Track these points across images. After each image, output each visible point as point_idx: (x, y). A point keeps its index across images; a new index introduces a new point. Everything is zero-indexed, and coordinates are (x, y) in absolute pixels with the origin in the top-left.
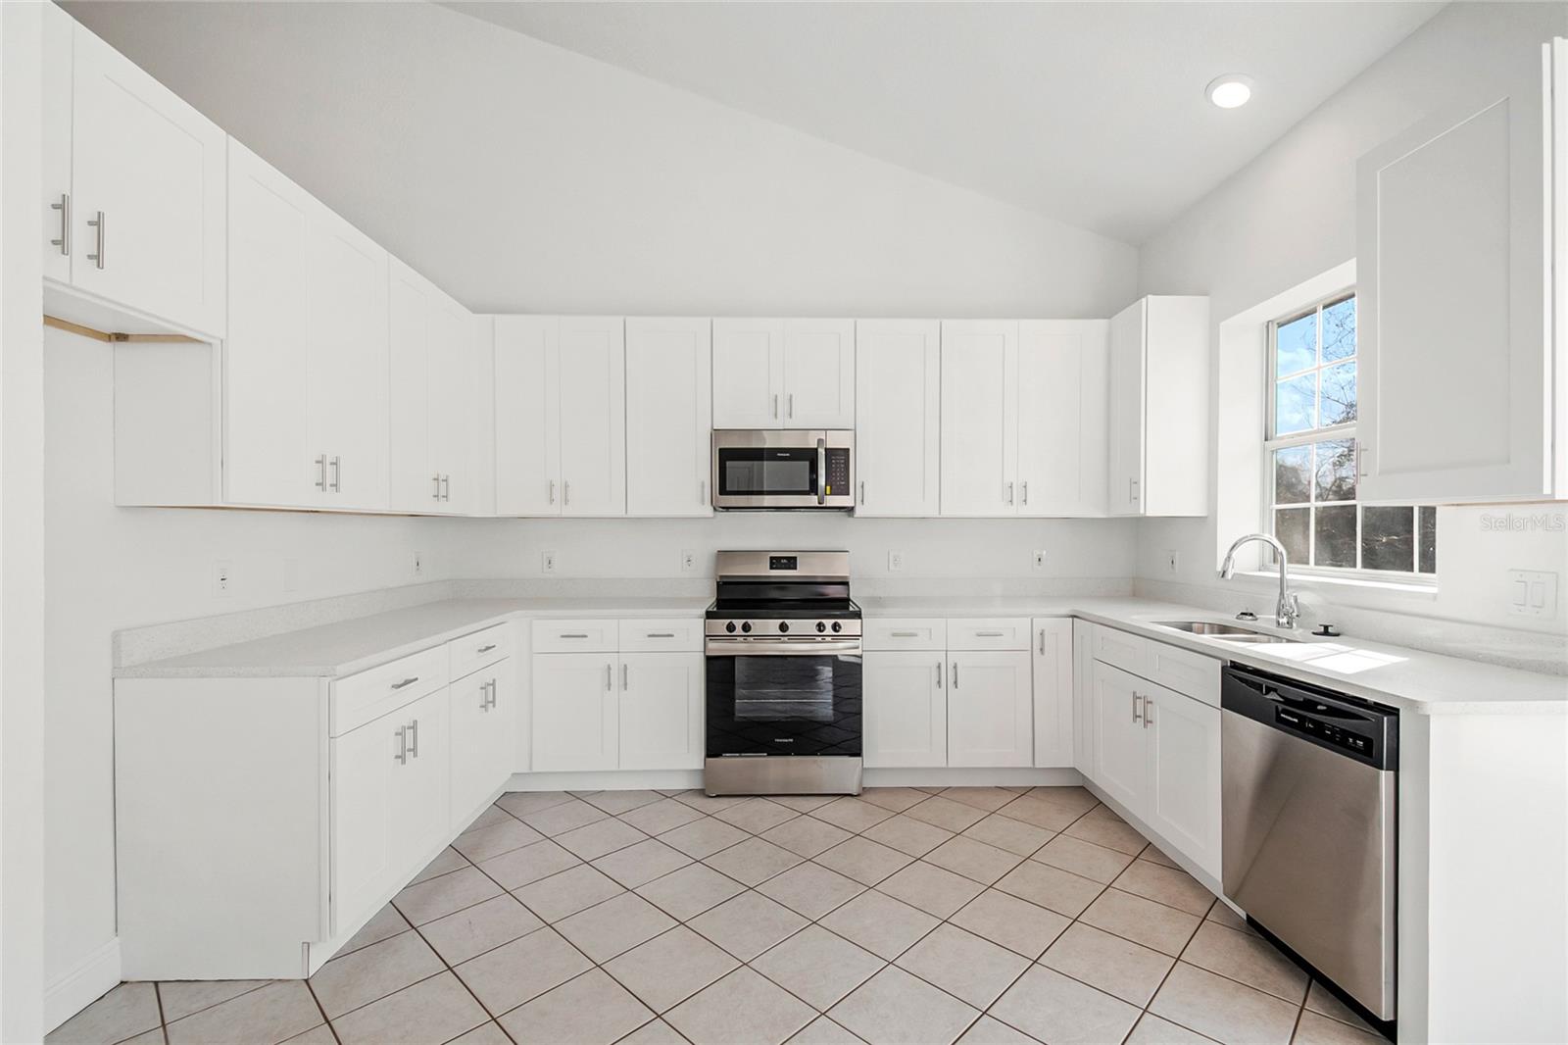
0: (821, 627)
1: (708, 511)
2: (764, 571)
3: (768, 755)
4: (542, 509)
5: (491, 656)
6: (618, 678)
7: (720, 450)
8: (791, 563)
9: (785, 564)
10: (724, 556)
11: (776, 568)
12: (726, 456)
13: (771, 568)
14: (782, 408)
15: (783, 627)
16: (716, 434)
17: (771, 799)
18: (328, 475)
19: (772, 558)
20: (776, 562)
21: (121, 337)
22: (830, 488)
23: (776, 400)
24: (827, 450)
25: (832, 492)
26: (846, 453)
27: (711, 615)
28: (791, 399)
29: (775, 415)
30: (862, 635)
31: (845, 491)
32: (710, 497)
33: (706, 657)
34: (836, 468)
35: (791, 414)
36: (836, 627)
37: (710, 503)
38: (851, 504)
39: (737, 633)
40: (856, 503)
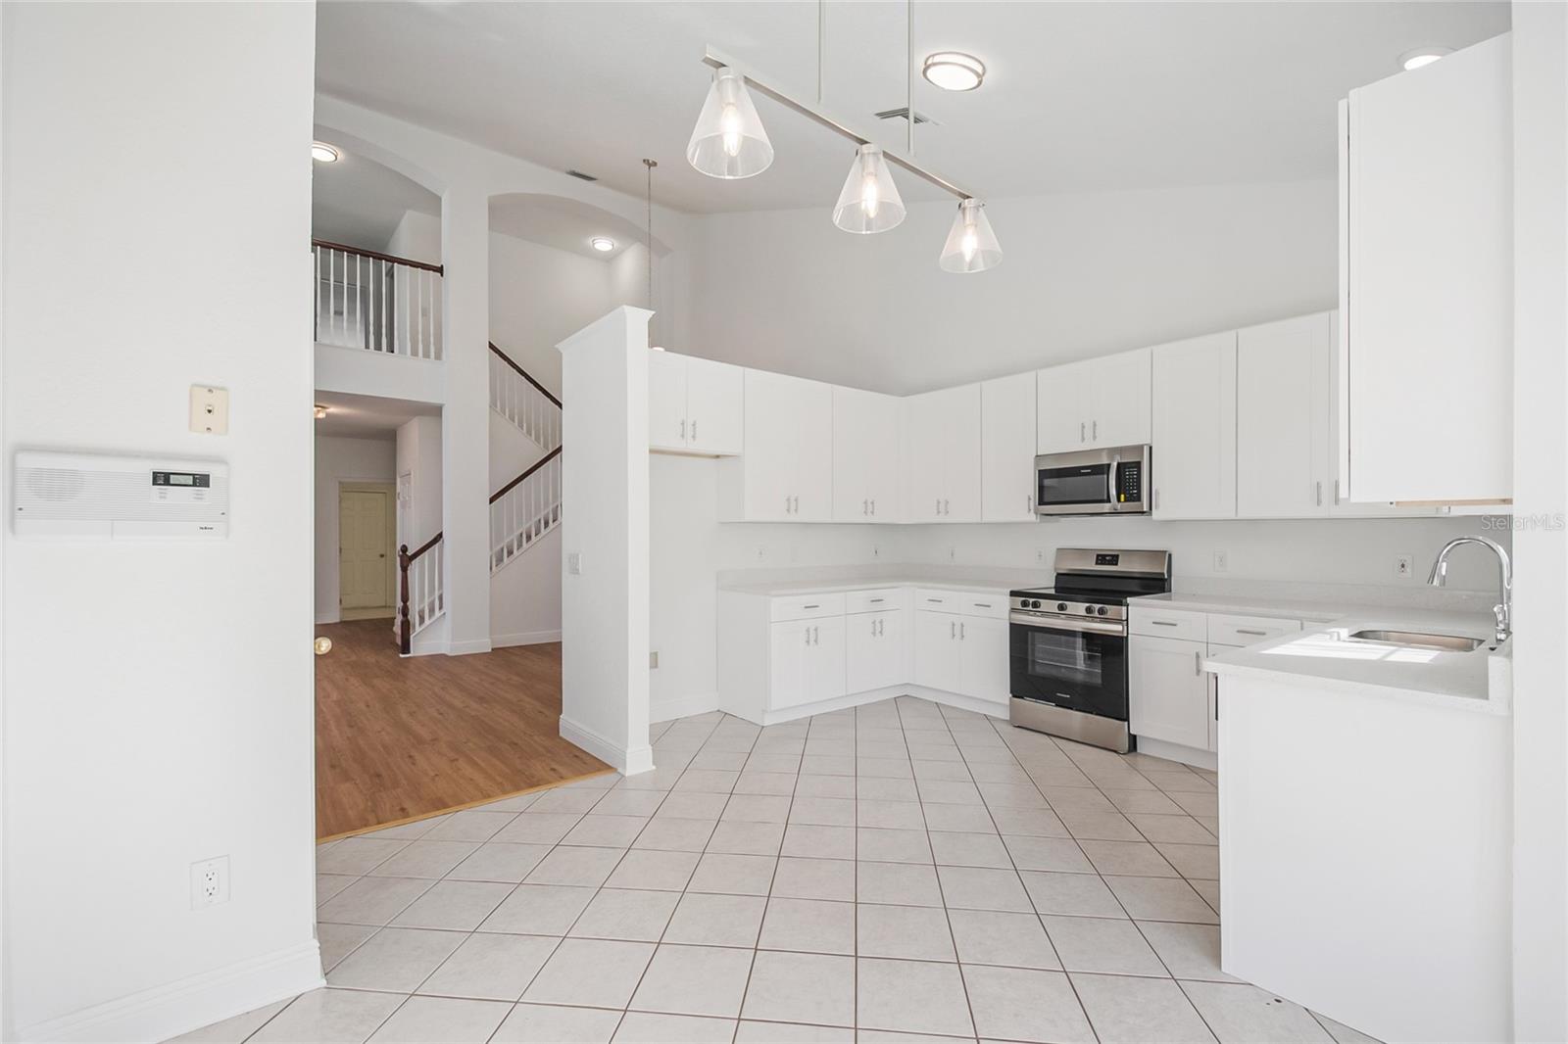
0: (1089, 610)
1: (1032, 517)
2: (1091, 566)
3: (1057, 705)
4: (932, 518)
5: (877, 606)
6: (958, 631)
7: (1039, 471)
8: (1113, 559)
9: (1109, 561)
10: (1062, 553)
11: (1101, 564)
12: (1043, 475)
13: (1097, 563)
14: (1088, 433)
15: (1061, 607)
16: (1038, 458)
17: (1053, 738)
18: (792, 504)
19: (1098, 556)
20: (1102, 559)
21: (718, 457)
22: (1122, 496)
23: (1083, 427)
24: (1119, 464)
25: (1126, 501)
26: (1138, 465)
27: (1013, 594)
28: (1095, 425)
29: (1083, 439)
30: (1127, 620)
31: (1138, 498)
32: (1032, 507)
33: (1011, 624)
34: (1129, 479)
35: (1095, 437)
36: (1101, 611)
37: (1032, 511)
38: (1145, 510)
39: (1030, 608)
40: (1151, 509)
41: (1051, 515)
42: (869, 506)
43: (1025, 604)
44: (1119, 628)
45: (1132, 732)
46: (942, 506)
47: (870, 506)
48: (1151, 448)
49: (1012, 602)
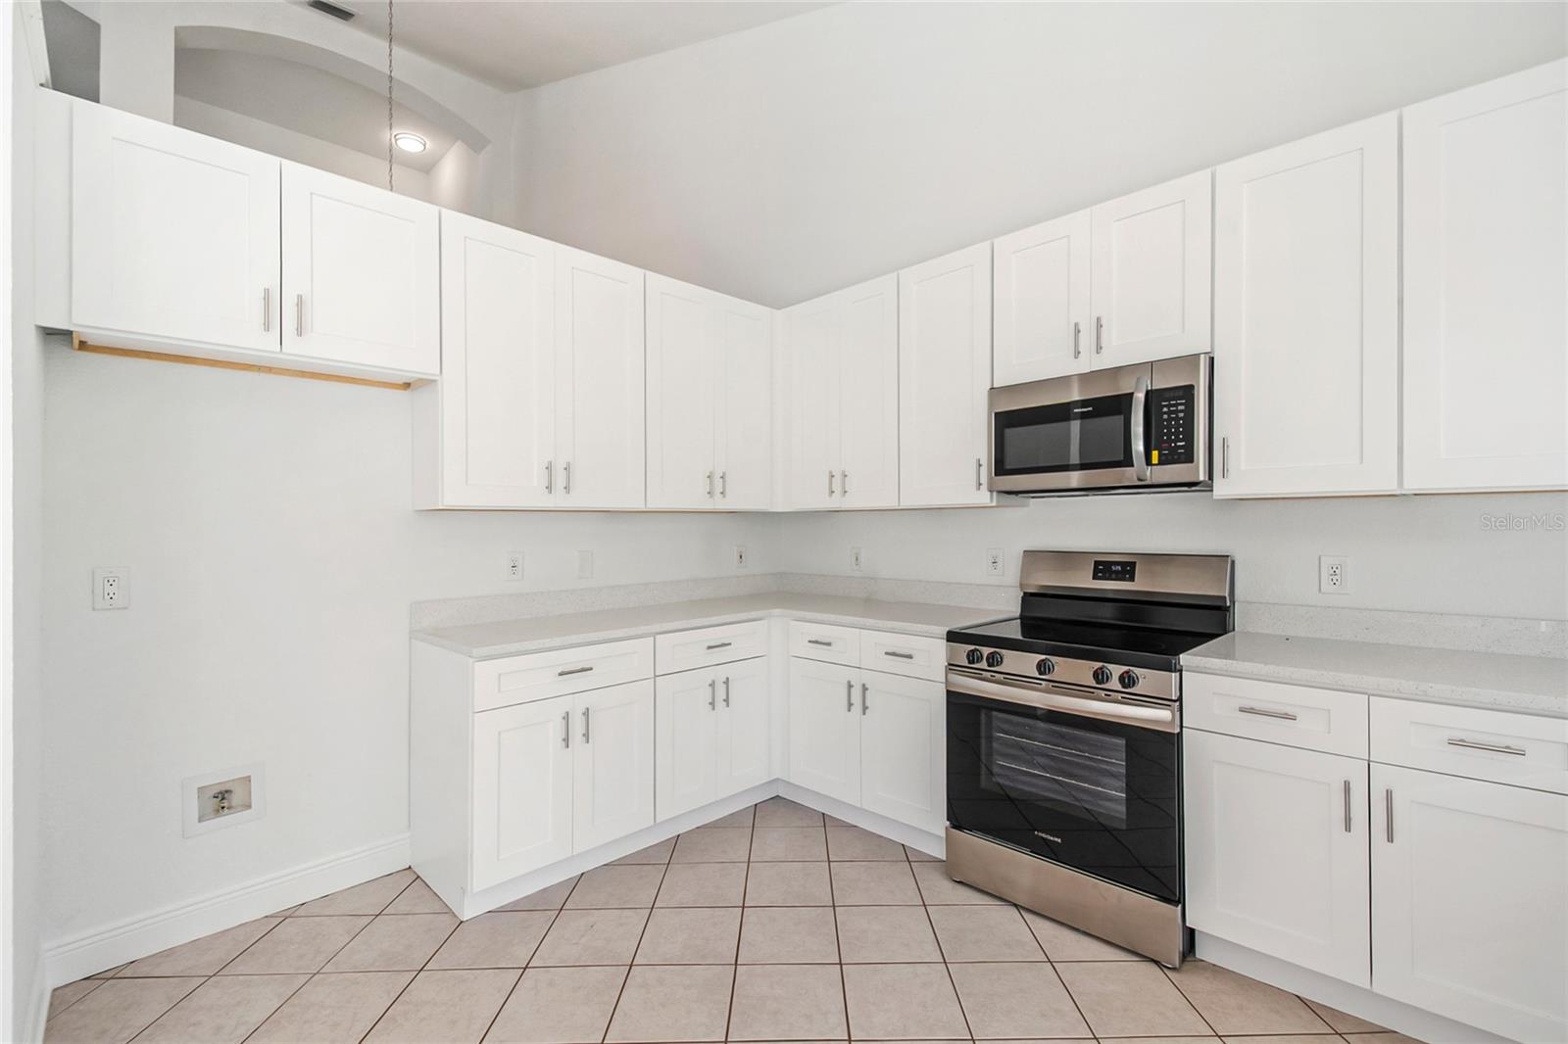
0: (1100, 676)
1: (984, 497)
2: (1083, 580)
4: (820, 501)
5: (727, 653)
6: (858, 698)
7: (996, 414)
8: (1125, 568)
9: (1117, 572)
10: (1032, 557)
11: (1103, 578)
12: (1006, 422)
13: (1095, 577)
14: (1087, 341)
15: (1042, 667)
16: (994, 392)
18: (557, 475)
19: (1096, 563)
20: (1104, 568)
22: (1155, 454)
23: (1077, 331)
24: (1148, 393)
25: (1161, 463)
26: (1188, 392)
27: (953, 637)
28: (1099, 326)
29: (1077, 353)
30: (1180, 699)
31: (1188, 457)
32: (984, 480)
33: (948, 692)
34: (1170, 420)
35: (1099, 349)
36: (1127, 680)
37: (984, 487)
38: (1201, 478)
39: (984, 665)
40: (1211, 477)
41: (1017, 493)
42: (716, 482)
43: (973, 657)
44: (1164, 714)
45: (1187, 925)
46: (837, 482)
47: (718, 483)
48: (1212, 360)
49: (951, 654)
